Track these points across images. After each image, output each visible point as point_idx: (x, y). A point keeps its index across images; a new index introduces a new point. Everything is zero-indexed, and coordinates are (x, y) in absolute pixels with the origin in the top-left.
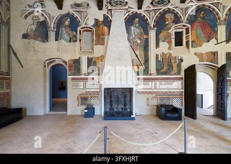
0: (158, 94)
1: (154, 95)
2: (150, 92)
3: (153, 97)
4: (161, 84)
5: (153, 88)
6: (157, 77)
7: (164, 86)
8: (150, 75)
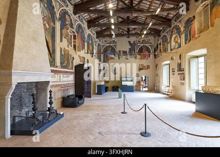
0: (62, 86)
1: (59, 88)
2: (56, 85)
3: (58, 90)
4: (63, 77)
5: (58, 81)
6: (61, 70)
7: (65, 79)
8: (57, 67)
